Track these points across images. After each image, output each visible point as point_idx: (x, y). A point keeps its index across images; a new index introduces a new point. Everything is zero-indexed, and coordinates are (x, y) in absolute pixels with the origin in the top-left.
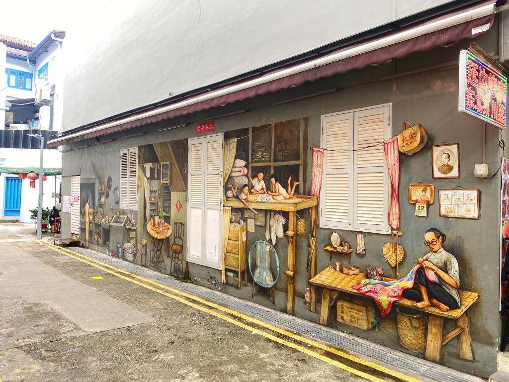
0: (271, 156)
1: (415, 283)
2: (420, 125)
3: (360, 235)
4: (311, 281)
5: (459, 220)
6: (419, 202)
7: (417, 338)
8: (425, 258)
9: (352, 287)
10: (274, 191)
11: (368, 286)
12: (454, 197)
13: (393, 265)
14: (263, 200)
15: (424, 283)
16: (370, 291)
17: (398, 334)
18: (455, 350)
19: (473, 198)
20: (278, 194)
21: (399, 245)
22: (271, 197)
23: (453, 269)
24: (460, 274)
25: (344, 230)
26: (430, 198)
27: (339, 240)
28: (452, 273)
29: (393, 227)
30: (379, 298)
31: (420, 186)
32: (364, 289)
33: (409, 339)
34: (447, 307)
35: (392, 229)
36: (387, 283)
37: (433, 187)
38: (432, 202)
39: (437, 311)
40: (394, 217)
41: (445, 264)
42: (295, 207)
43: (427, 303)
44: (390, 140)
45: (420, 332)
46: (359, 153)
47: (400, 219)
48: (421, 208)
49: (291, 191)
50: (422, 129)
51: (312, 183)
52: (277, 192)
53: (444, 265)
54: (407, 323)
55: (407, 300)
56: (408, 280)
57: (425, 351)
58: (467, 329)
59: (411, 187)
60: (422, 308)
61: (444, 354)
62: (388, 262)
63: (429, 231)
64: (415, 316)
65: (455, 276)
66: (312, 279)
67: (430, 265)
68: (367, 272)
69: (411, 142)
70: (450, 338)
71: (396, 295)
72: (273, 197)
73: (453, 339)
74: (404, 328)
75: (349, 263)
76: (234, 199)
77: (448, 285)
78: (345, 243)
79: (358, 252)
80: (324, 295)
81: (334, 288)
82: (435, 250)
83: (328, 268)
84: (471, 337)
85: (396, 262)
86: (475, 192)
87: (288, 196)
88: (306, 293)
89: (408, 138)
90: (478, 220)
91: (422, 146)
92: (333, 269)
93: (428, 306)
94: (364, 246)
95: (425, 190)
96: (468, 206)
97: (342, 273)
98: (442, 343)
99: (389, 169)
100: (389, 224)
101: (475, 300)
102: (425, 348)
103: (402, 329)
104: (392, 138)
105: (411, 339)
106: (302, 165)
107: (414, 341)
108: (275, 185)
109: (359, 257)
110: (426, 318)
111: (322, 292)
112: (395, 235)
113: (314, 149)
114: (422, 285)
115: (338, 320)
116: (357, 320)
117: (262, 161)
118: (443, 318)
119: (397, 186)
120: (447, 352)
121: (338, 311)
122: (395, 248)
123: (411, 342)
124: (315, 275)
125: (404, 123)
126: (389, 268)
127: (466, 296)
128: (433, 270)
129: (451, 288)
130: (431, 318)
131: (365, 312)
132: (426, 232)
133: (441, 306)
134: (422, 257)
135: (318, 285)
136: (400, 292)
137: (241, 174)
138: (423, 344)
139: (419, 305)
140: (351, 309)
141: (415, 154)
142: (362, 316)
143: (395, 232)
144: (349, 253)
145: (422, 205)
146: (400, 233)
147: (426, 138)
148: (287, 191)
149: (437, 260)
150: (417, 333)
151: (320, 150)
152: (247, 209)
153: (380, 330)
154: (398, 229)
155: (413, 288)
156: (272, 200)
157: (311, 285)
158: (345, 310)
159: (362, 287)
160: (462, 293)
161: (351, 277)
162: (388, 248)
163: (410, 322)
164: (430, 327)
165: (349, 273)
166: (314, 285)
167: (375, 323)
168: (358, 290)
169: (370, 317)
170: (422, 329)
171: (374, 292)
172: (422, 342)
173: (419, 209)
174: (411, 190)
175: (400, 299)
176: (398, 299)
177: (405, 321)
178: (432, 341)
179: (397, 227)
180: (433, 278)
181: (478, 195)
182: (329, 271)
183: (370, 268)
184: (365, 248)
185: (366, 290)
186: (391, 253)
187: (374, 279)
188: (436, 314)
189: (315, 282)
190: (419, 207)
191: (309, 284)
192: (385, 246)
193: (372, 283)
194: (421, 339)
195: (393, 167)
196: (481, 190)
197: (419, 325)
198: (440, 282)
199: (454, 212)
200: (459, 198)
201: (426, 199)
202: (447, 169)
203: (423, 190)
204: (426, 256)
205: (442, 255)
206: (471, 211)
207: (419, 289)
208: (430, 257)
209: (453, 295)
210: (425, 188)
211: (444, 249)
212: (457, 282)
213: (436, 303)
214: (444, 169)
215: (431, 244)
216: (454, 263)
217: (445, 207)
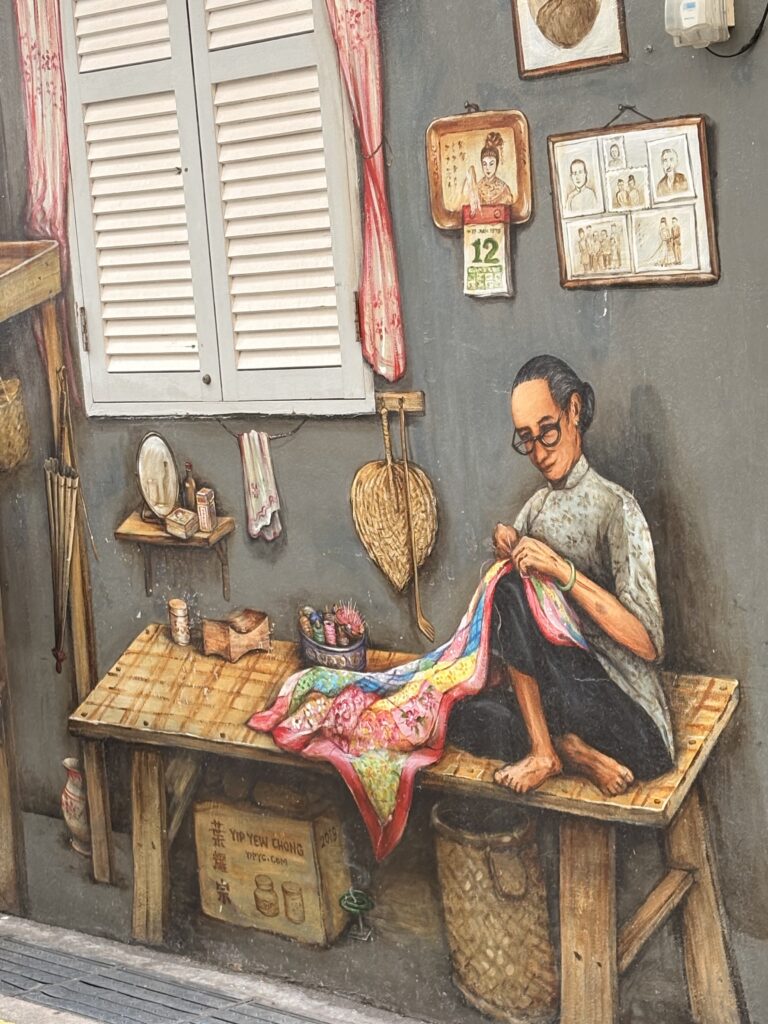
1: (493, 664)
3: (254, 433)
5: (639, 294)
6: (473, 221)
7: (522, 950)
8: (520, 521)
9: (246, 724)
11: (308, 706)
12: (613, 173)
13: (400, 579)
15: (529, 658)
16: (319, 734)
17: (446, 944)
18: (671, 991)
19: (684, 169)
21: (412, 465)
24: (661, 588)
25: (188, 418)
26: (515, 191)
27: (172, 476)
28: (632, 586)
29: (383, 370)
30: (361, 765)
31: (470, 127)
32: (298, 727)
33: (493, 963)
34: (624, 770)
35: (380, 382)
36: (382, 678)
37: (522, 125)
38: (525, 210)
39: (589, 796)
40: (381, 314)
41: (603, 544)
43: (548, 762)
45: (529, 918)
47: (404, 323)
48: (484, 253)
51: (27, 166)
53: (598, 548)
54: (479, 877)
55: (469, 757)
56: (463, 654)
57: (559, 1009)
58: (707, 869)
59: (434, 139)
60: (530, 789)
61: (630, 1015)
62: (377, 565)
63: (526, 372)
64: (507, 839)
65: (643, 601)
66: (83, 707)
67: (543, 557)
68: (300, 630)
70: (648, 930)
71: (423, 735)
73: (657, 932)
74: (467, 906)
75: (226, 597)
77: (619, 655)
78: (198, 487)
79: (256, 530)
80: (139, 786)
81: (173, 743)
82: (556, 473)
83: (143, 635)
84: (728, 913)
85: (411, 560)
86: (692, 131)
88: (63, 789)
90: (714, 289)
92: (162, 639)
93: (553, 776)
94: (274, 493)
95: (491, 150)
96: (669, 215)
97: (202, 653)
98: (619, 958)
99: (337, 44)
100: (365, 358)
101: (727, 717)
102: (557, 1001)
103: (462, 910)
105: (500, 961)
107: (510, 970)
109: (262, 555)
110: (549, 838)
111: (130, 769)
112: (392, 415)
114: (522, 667)
115: (208, 911)
116: (280, 894)
118: (613, 831)
119: (377, 140)
120: (642, 1004)
121: (201, 858)
122: (400, 484)
123: (501, 978)
124: (93, 682)
126: (384, 597)
127: (694, 702)
128: (556, 581)
129: (631, 668)
130: (567, 833)
131: (308, 846)
132: (516, 383)
133: (602, 770)
134: (509, 524)
135: (108, 733)
136: (437, 718)
138: (547, 976)
139: (518, 774)
140: (255, 839)
142: (300, 869)
143: (392, 399)
144: (219, 542)
145: (489, 231)
146: (412, 403)
149: (568, 529)
150: (519, 923)
153: (375, 932)
154: (401, 382)
155: (487, 689)
157: (80, 737)
158: (233, 850)
159: (286, 717)
160: (677, 686)
161: (238, 672)
162: (369, 491)
163: (490, 872)
164: (567, 885)
165: (227, 649)
166: (92, 739)
167: (353, 900)
168: (272, 733)
169: (331, 873)
170: (536, 899)
171: (334, 735)
172: (541, 967)
173: (477, 260)
174: (437, 154)
175: (442, 758)
176: (433, 760)
177: (471, 871)
178: (578, 957)
179: (397, 367)
180: (562, 621)
181: (704, 145)
182: (147, 654)
183: (308, 609)
184: (281, 503)
185: (304, 729)
186: (385, 515)
187: (330, 666)
188: (585, 813)
189: (95, 722)
190: (477, 244)
191: (72, 734)
192: (360, 483)
193: (324, 690)
194: (536, 953)
195: (354, 32)
196: (714, 117)
197: (524, 881)
198: (587, 642)
199: (615, 257)
200: (631, 177)
201: (500, 198)
202: (572, 14)
203: (484, 152)
204: (524, 511)
205: (586, 495)
206: (682, 240)
207: (510, 689)
208: (541, 516)
209: (643, 704)
210: (492, 134)
211: (591, 465)
212: (654, 633)
213: (579, 753)
214: (562, 18)
215: (538, 444)
216: (636, 532)
217: (581, 230)
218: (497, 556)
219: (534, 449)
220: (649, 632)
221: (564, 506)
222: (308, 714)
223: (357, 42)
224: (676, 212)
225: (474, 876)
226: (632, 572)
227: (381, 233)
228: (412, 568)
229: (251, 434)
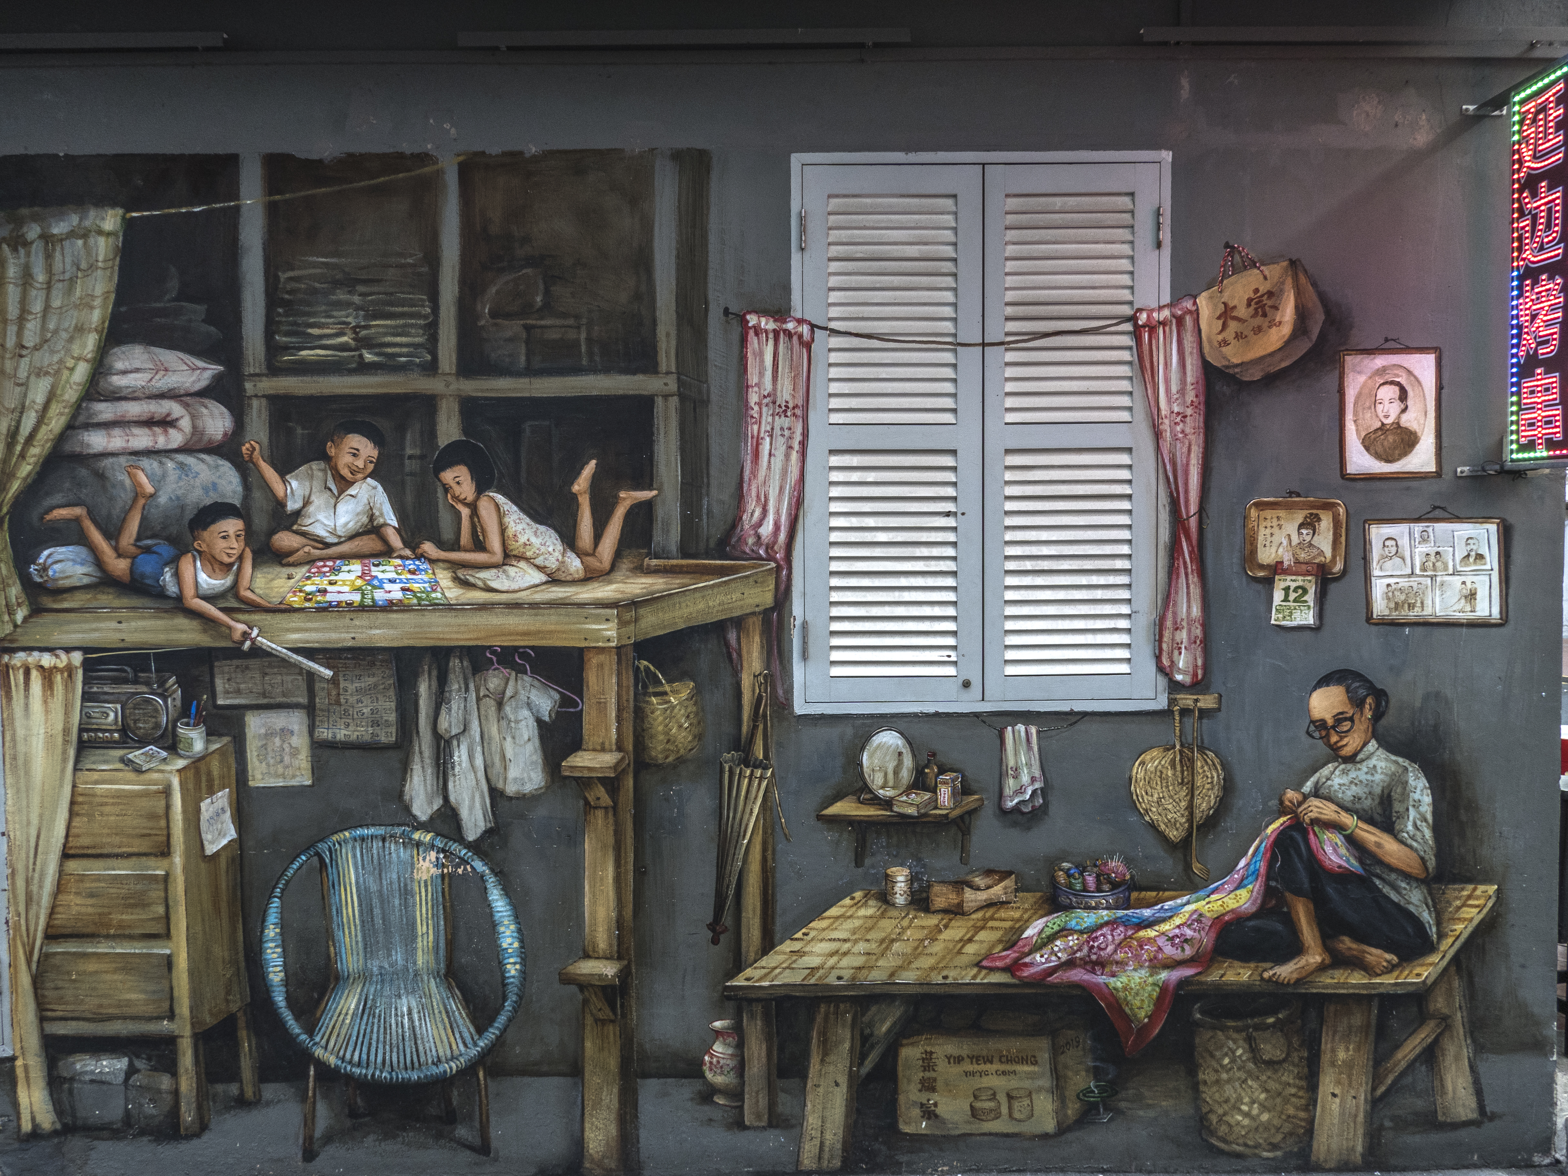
0: (433, 339)
1: (1269, 892)
2: (1293, 263)
3: (1021, 728)
4: (739, 981)
5: (1439, 631)
6: (1286, 572)
7: (1278, 1100)
8: (1308, 787)
9: (978, 965)
10: (465, 537)
11: (1058, 943)
12: (1422, 549)
13: (1174, 834)
14: (380, 596)
15: (1306, 885)
16: (1070, 964)
17: (1198, 1109)
18: (1420, 1104)
19: (1484, 551)
20: (498, 557)
21: (1202, 749)
22: (444, 578)
23: (1412, 813)
24: (1437, 829)
25: (937, 714)
26: (1328, 553)
27: (908, 762)
28: (1410, 827)
29: (1179, 677)
30: (1115, 983)
31: (1290, 507)
32: (1041, 962)
33: (1247, 1115)
34: (1388, 956)
35: (1174, 687)
36: (1147, 913)
37: (1341, 510)
38: (1339, 567)
39: (1357, 979)
40: (1183, 635)
41: (1386, 801)
42: (622, 624)
43: (1318, 959)
44: (1166, 313)
45: (1289, 1075)
46: (1010, 356)
47: (1206, 643)
48: (1293, 596)
49: (598, 536)
50: (1303, 279)
51: (739, 497)
52: (494, 542)
53: (1381, 803)
54: (1239, 1052)
55: (1237, 964)
56: (1240, 886)
57: (1311, 1138)
58: (1459, 1015)
59: (1254, 513)
60: (1298, 981)
61: (1381, 1128)
62: (1153, 826)
63: (1325, 681)
64: (1271, 1020)
65: (1419, 837)
66: (749, 972)
67: (1328, 811)
68: (1053, 882)
69: (1258, 330)
70: (1403, 1064)
71: (1189, 951)
72: (461, 573)
73: (1411, 1065)
74: (1224, 1076)
75: (964, 861)
76: (106, 598)
77: (1393, 876)
78: (942, 771)
79: (1010, 804)
80: (823, 1033)
81: (878, 991)
82: (1347, 751)
83: (847, 901)
84: (1474, 1040)
85: (1190, 820)
86: (1493, 528)
87: (575, 564)
88: (708, 1050)
89: (1242, 312)
90: (1501, 630)
91: (1304, 347)
92: (873, 902)
93: (1322, 968)
94: (1037, 773)
96: (1469, 579)
97: (927, 910)
98: (1374, 1089)
99: (1157, 435)
100: (1160, 669)
101: (1485, 911)
102: (1310, 1131)
103: (1217, 1082)
104: (1171, 305)
105: (1255, 1112)
106: (674, 401)
107: (1265, 1117)
108: (473, 507)
109: (1015, 824)
110: (1313, 1014)
111: (812, 1020)
112: (1185, 712)
113: (752, 320)
114: (1298, 893)
115: (906, 1129)
116: (1004, 1101)
117: (364, 368)
118: (1376, 1000)
119: (1193, 508)
120: (1393, 1118)
121: (903, 1084)
122: (1188, 763)
123: (1254, 1125)
124: (768, 945)
125: (1227, 245)
126: (1158, 851)
127: (1458, 903)
128: (1340, 828)
129: (1403, 885)
130: (1331, 1009)
131: (1045, 1056)
132: (1315, 689)
133: (1369, 958)
134: (1298, 787)
135: (782, 992)
136: (1207, 940)
137: (176, 438)
138: (1302, 1114)
139: (1286, 971)
140: (974, 1060)
141: (1271, 380)
142: (1031, 1076)
143: (1186, 700)
144: (961, 817)
145: (1300, 581)
146: (1207, 702)
147: (1319, 317)
148: (569, 540)
149: (1354, 790)
150: (1277, 1080)
151: (790, 326)
152: (234, 653)
153: (1119, 1112)
154: (1198, 686)
155: (1262, 912)
156: (453, 593)
157: (740, 1000)
158: (944, 1070)
159: (1030, 953)
160: (1444, 893)
161: (971, 923)
162: (1153, 769)
163: (1251, 1046)
164: (1329, 1046)
165: (960, 905)
166: (758, 1000)
167: (1093, 1092)
168: (1012, 968)
169: (1070, 1074)
170: (1296, 1060)
171: (1086, 963)
172: (1297, 1109)
173: (1286, 600)
174: (1256, 524)
175: (1209, 967)
176: (1199, 970)
177: (1230, 1049)
178: (1334, 1095)
179: (1195, 675)
180: (1341, 857)
181: (1502, 538)
182: (851, 917)
183: (1066, 865)
184: (1046, 781)
185: (1051, 961)
186: (1167, 787)
187: (1088, 908)
188: (1351, 991)
189: (766, 984)
190: (1287, 589)
191: (729, 998)
192: (1143, 763)
193: (1078, 928)
194: (1293, 1100)
195: (1178, 428)
196: (1511, 520)
197: (1285, 1049)
198: (1364, 869)
199: (1418, 604)
200: (1438, 553)
201: (1314, 558)
202: (1395, 441)
203: (1301, 526)
204: (1313, 779)
205: (1375, 767)
206: (1478, 596)
207: (1285, 909)
208: (1329, 783)
209: (1412, 908)
210: (1311, 514)
211: (1380, 745)
212: (1427, 857)
213: (1350, 949)
214: (1386, 443)
215: (1332, 732)
216: (1418, 791)
217: (1389, 585)
218: (1282, 812)
219: (1328, 736)
220: (1422, 858)
221: (1353, 774)
222: (1056, 949)
223: (1180, 435)
224: (1475, 579)
225: (1233, 1052)
226: (1411, 818)
227: (1190, 577)
228: (1191, 826)
229: (1017, 727)
